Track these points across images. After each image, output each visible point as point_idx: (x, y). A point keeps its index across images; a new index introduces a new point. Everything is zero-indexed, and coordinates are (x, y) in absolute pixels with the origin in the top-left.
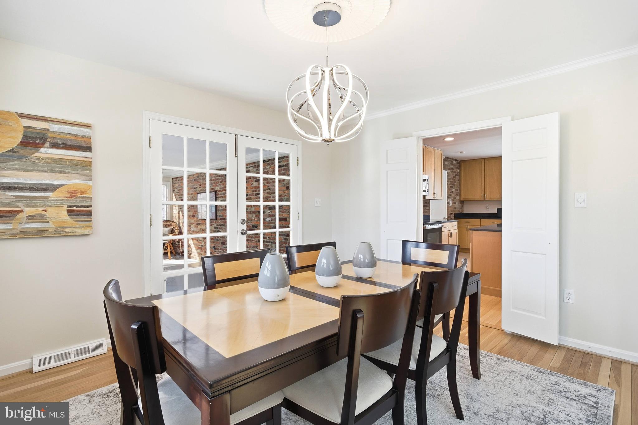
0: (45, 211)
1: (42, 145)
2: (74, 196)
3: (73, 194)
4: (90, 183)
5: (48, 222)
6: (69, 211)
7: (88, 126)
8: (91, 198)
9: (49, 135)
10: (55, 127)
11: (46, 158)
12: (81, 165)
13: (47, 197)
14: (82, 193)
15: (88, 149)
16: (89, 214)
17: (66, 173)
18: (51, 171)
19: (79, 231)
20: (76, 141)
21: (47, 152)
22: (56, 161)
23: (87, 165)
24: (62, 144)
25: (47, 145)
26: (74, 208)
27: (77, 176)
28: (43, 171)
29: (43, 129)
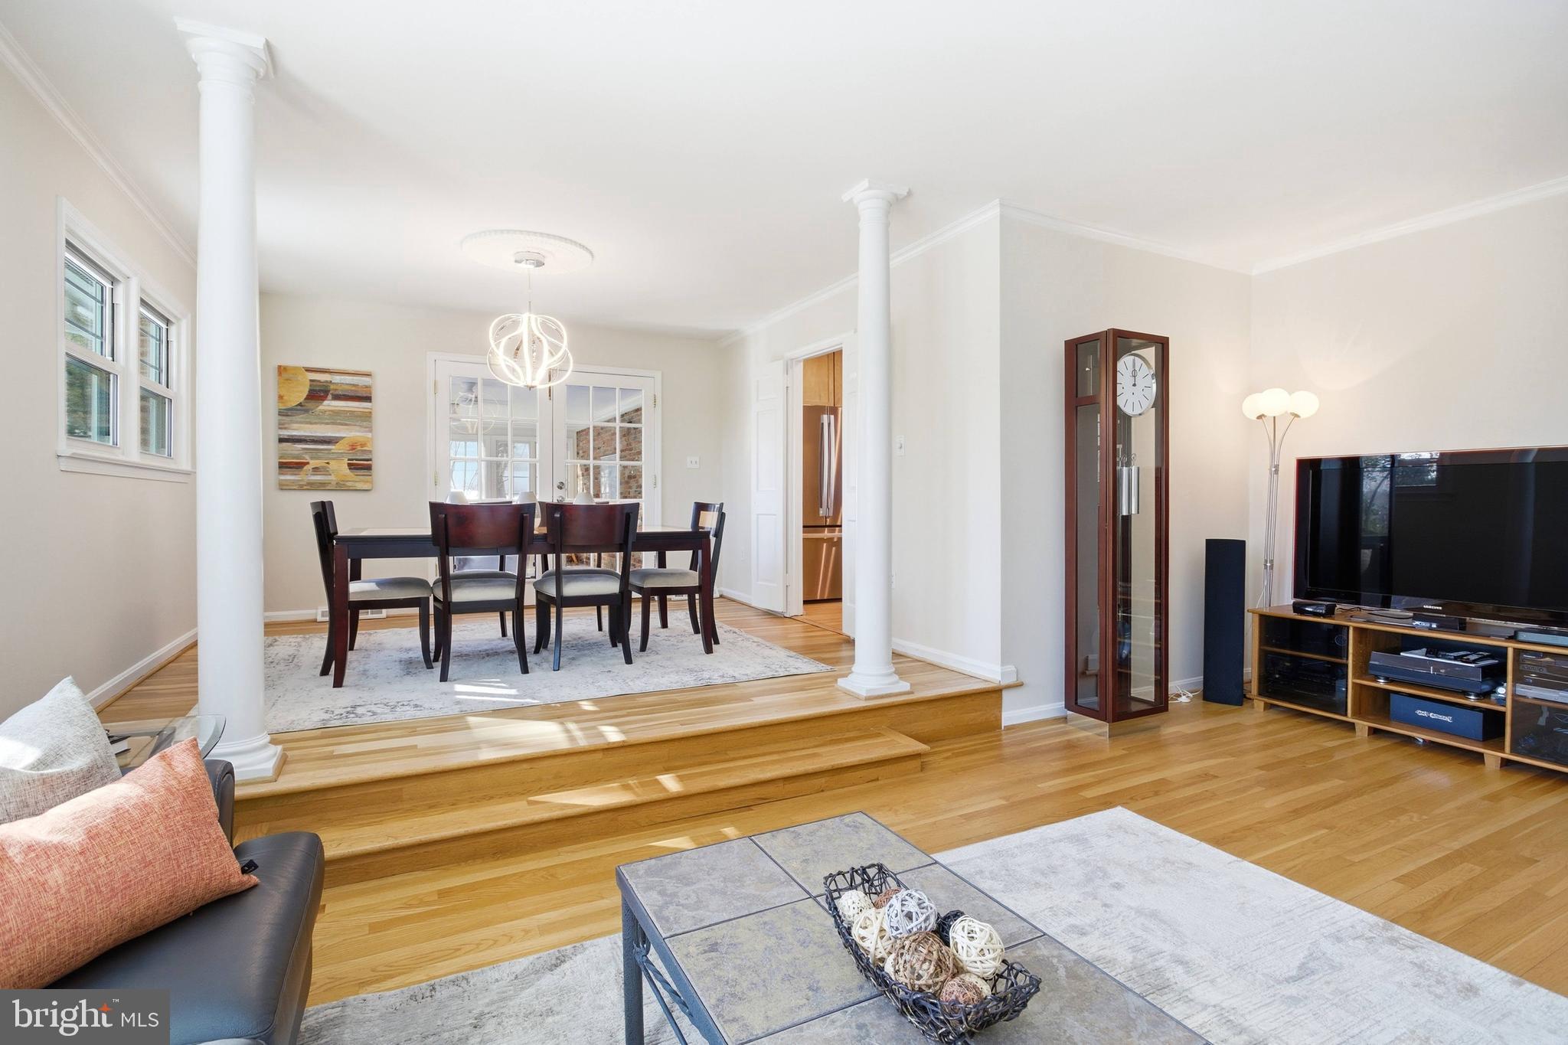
0: (328, 463)
1: (323, 398)
2: (354, 449)
3: (353, 447)
4: (369, 435)
5: (330, 475)
6: (349, 465)
7: (368, 375)
8: (370, 452)
9: (332, 387)
10: (337, 379)
11: (329, 411)
12: (360, 417)
13: (330, 450)
14: (362, 445)
15: (368, 399)
16: (369, 468)
17: (346, 425)
18: (333, 423)
19: (359, 486)
20: (356, 391)
21: (330, 404)
22: (336, 413)
23: (367, 416)
24: (344, 395)
25: (330, 397)
26: (355, 462)
27: (358, 428)
28: (327, 424)
29: (327, 382)
